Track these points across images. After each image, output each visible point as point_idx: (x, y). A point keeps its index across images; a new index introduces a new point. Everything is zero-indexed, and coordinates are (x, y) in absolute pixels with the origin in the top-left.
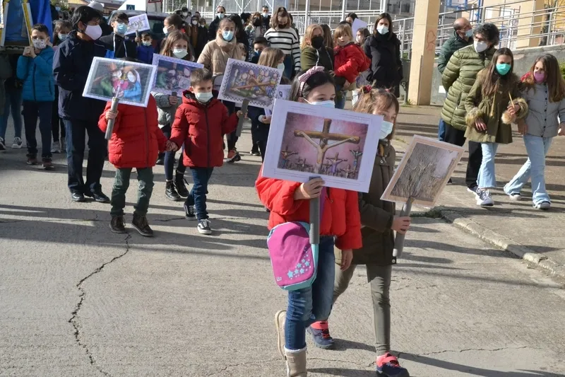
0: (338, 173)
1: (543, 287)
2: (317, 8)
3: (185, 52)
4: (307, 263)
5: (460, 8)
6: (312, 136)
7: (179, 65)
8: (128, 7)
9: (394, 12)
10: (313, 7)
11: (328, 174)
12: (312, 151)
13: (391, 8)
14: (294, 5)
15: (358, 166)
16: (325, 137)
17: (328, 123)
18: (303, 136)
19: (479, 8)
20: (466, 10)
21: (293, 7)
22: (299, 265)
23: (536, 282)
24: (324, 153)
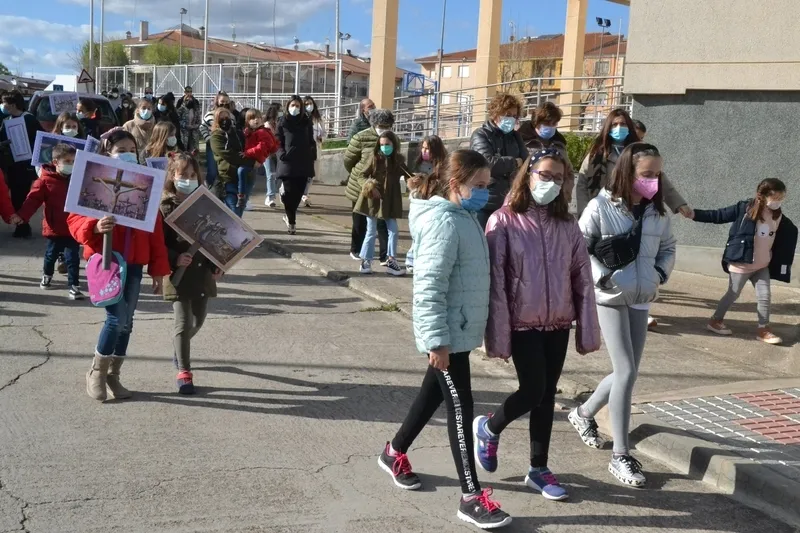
0: (128, 214)
1: (497, 378)
2: (268, 90)
3: (76, 132)
4: (115, 284)
5: (417, 93)
6: (107, 182)
8: (55, 87)
10: (263, 89)
11: (121, 214)
12: (107, 194)
14: (242, 86)
15: (145, 209)
16: (118, 184)
17: (120, 173)
18: (99, 181)
20: (423, 95)
21: (242, 88)
22: (109, 285)
23: (490, 373)
24: (117, 197)
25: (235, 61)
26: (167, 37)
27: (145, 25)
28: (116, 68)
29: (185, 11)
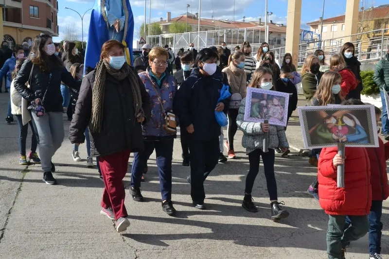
2: (230, 43)
5: (309, 41)
7: (268, 95)
9: (272, 44)
13: (271, 41)
19: (319, 41)
20: (312, 42)
25: (214, 29)
26: (180, 19)
27: (169, 14)
28: (156, 36)
29: (189, 6)
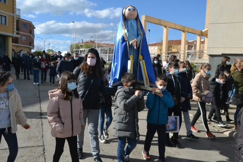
25: (103, 47)
26: (87, 42)
27: (82, 40)
28: (77, 50)
29: (92, 37)
